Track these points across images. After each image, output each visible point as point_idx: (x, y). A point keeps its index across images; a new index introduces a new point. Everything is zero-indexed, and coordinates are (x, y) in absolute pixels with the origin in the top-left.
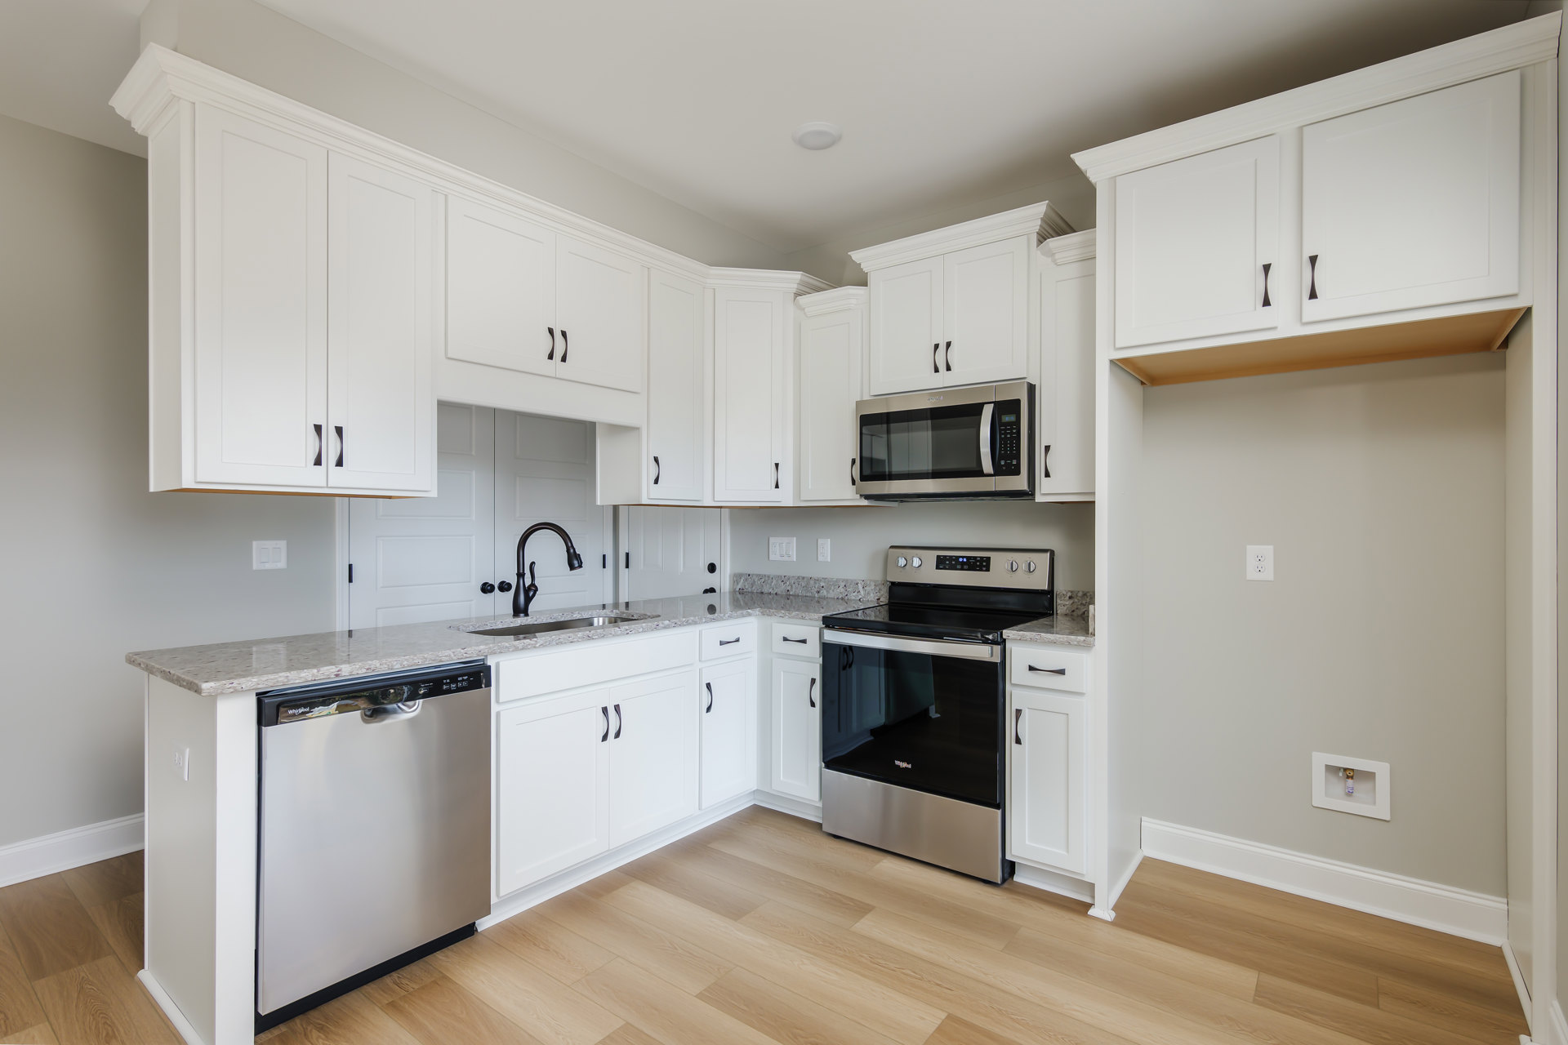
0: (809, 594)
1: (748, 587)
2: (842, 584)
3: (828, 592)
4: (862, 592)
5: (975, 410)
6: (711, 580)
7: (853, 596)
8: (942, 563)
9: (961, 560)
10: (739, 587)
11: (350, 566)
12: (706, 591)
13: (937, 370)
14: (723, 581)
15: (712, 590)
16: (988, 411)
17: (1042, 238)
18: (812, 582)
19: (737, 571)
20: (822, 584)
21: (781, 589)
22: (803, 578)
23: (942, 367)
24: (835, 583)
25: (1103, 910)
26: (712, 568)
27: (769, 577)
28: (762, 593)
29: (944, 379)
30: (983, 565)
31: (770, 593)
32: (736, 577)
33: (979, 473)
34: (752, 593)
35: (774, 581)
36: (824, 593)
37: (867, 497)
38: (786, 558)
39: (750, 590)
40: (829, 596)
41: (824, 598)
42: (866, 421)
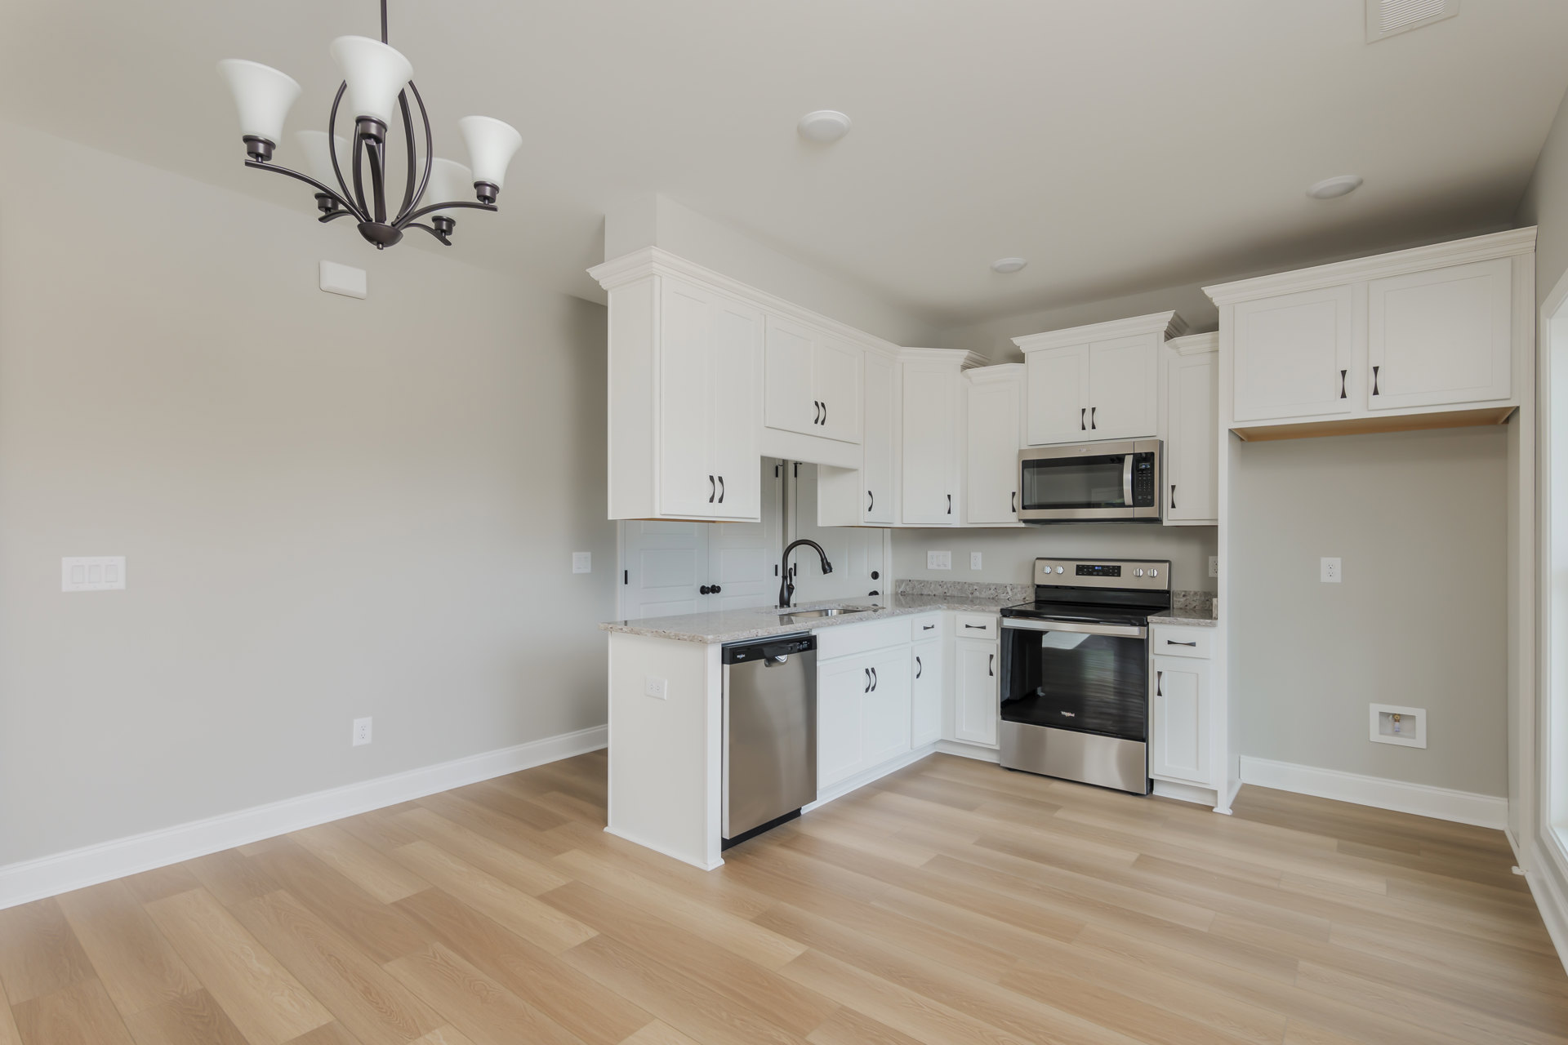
0: (964, 595)
1: (908, 589)
2: (993, 587)
3: (980, 593)
4: (1010, 593)
5: (1119, 459)
6: (875, 585)
7: (1002, 596)
8: (1081, 570)
9: (1096, 568)
10: (901, 590)
11: (626, 572)
12: (871, 594)
13: (1084, 428)
14: (886, 585)
15: (875, 593)
16: (1129, 461)
17: (1169, 336)
18: (966, 586)
19: (901, 577)
20: (976, 587)
21: (939, 591)
22: (959, 583)
23: (1088, 426)
24: (988, 587)
25: (1223, 807)
26: (875, 575)
27: (928, 582)
28: (922, 595)
29: (1089, 434)
30: (1115, 572)
31: (929, 595)
32: (898, 583)
33: (1122, 505)
34: (913, 594)
35: (933, 586)
36: (977, 594)
37: (1025, 521)
38: (942, 568)
39: (910, 592)
40: (982, 596)
41: (977, 598)
42: (1026, 465)
